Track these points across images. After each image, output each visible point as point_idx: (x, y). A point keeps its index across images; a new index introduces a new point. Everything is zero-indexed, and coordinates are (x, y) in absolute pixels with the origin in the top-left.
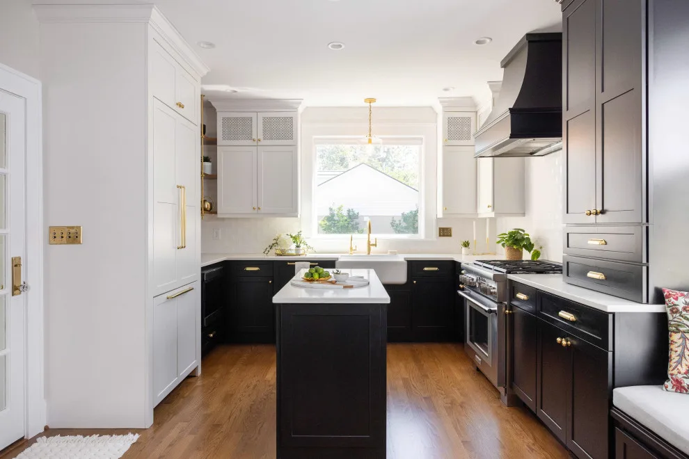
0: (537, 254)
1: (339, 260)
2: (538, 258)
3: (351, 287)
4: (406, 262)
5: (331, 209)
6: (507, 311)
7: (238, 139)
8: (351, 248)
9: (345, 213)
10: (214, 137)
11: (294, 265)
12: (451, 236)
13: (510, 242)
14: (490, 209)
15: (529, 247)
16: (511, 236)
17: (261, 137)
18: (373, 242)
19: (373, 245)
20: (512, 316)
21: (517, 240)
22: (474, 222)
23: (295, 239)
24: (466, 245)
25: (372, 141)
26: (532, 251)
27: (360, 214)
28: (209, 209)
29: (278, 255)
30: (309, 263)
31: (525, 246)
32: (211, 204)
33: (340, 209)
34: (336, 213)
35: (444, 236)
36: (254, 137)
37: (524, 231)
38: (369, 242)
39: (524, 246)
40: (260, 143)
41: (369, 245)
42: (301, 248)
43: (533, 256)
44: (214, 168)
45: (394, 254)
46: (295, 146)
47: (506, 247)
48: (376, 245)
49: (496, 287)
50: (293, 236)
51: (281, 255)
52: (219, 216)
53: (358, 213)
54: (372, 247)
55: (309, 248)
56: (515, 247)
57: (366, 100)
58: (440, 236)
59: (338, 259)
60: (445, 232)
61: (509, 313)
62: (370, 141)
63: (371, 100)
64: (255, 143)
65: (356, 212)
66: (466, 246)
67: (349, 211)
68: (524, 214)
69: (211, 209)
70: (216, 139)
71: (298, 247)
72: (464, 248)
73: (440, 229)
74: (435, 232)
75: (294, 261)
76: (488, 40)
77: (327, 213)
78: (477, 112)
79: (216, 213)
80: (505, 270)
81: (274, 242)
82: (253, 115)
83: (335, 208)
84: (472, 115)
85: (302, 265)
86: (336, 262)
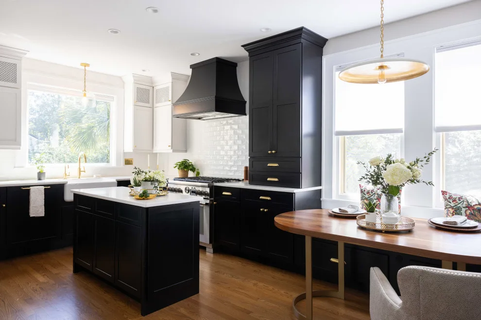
0: (198, 173)
1: (68, 183)
2: (199, 175)
4: (117, 182)
6: (215, 203)
8: (66, 174)
12: (131, 164)
13: (182, 167)
14: (170, 147)
15: (193, 170)
16: (182, 164)
18: (82, 169)
19: (82, 171)
21: (186, 166)
22: (149, 155)
25: (87, 95)
26: (195, 172)
30: (43, 187)
31: (191, 170)
35: (128, 164)
37: (189, 161)
38: (80, 169)
41: (80, 171)
43: (196, 175)
46: (19, 88)
47: (180, 170)
48: (84, 171)
49: (208, 191)
54: (82, 173)
56: (185, 170)
57: (82, 64)
58: (125, 164)
59: (67, 182)
60: (128, 162)
62: (85, 95)
63: (86, 65)
68: (186, 151)
73: (125, 160)
74: (123, 162)
76: (197, 54)
85: (38, 189)
86: (66, 185)
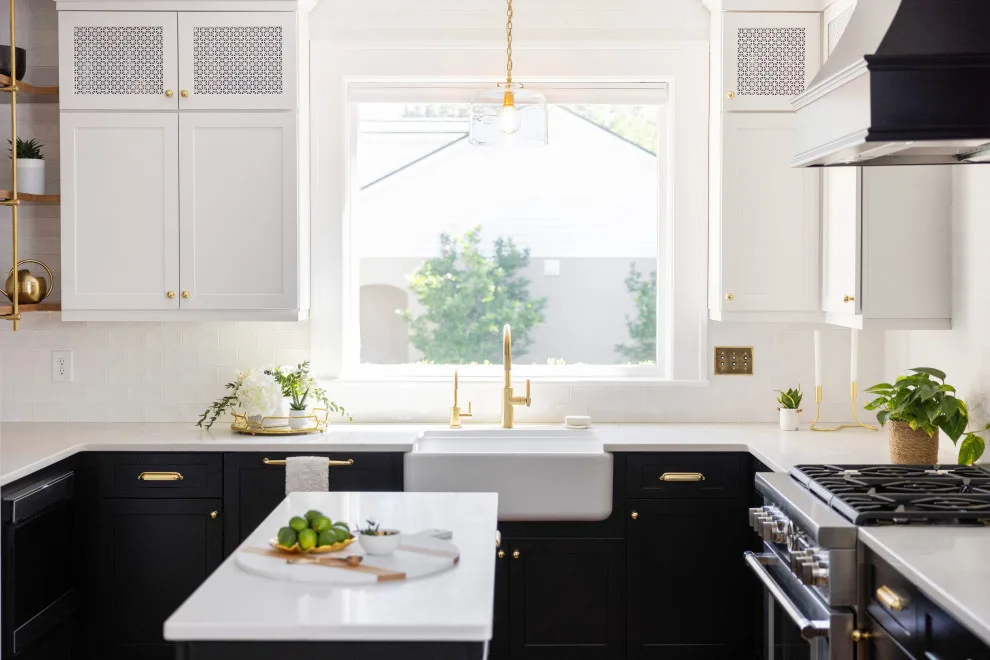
0: (976, 446)
1: (416, 451)
2: (976, 458)
3: (401, 577)
4: (609, 457)
5: (445, 239)
6: (857, 634)
7: (122, 91)
8: (456, 409)
9: (487, 251)
10: (48, 84)
11: (283, 468)
12: (749, 371)
13: (901, 409)
14: (852, 305)
15: (955, 422)
16: (904, 392)
17: (188, 83)
18: (519, 392)
19: (520, 400)
20: (870, 645)
21: (918, 402)
23: (289, 383)
24: (792, 400)
25: (515, 99)
26: (962, 438)
27: (532, 255)
28: (36, 297)
29: (241, 433)
30: (326, 460)
32: (42, 281)
33: (473, 238)
34: (459, 249)
35: (729, 371)
36: (169, 84)
37: (942, 376)
38: (508, 390)
39: (940, 421)
40: (184, 104)
41: (509, 399)
42: (307, 412)
43: (964, 452)
44: (52, 176)
45: (581, 427)
46: (290, 111)
47: (888, 422)
48: (527, 401)
49: (827, 562)
50: (286, 375)
51: (250, 434)
52: (66, 315)
53: (526, 251)
54: (516, 407)
55: (333, 407)
56: (913, 425)
58: (718, 371)
59: (410, 447)
60: (733, 361)
61: (862, 638)
62: (510, 99)
64: (172, 104)
65: (520, 249)
66: (790, 406)
67: (499, 244)
68: (948, 322)
69: (43, 296)
70: (56, 91)
71: (297, 407)
72: (784, 413)
73: (718, 351)
74: (705, 361)
75: (283, 455)
77: (434, 251)
78: (822, 13)
79: (57, 307)
80: (853, 514)
81: (230, 392)
82: (166, 22)
83: (458, 235)
84: (809, 23)
85: (308, 466)
86: (407, 457)
